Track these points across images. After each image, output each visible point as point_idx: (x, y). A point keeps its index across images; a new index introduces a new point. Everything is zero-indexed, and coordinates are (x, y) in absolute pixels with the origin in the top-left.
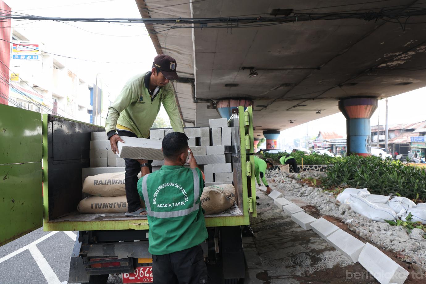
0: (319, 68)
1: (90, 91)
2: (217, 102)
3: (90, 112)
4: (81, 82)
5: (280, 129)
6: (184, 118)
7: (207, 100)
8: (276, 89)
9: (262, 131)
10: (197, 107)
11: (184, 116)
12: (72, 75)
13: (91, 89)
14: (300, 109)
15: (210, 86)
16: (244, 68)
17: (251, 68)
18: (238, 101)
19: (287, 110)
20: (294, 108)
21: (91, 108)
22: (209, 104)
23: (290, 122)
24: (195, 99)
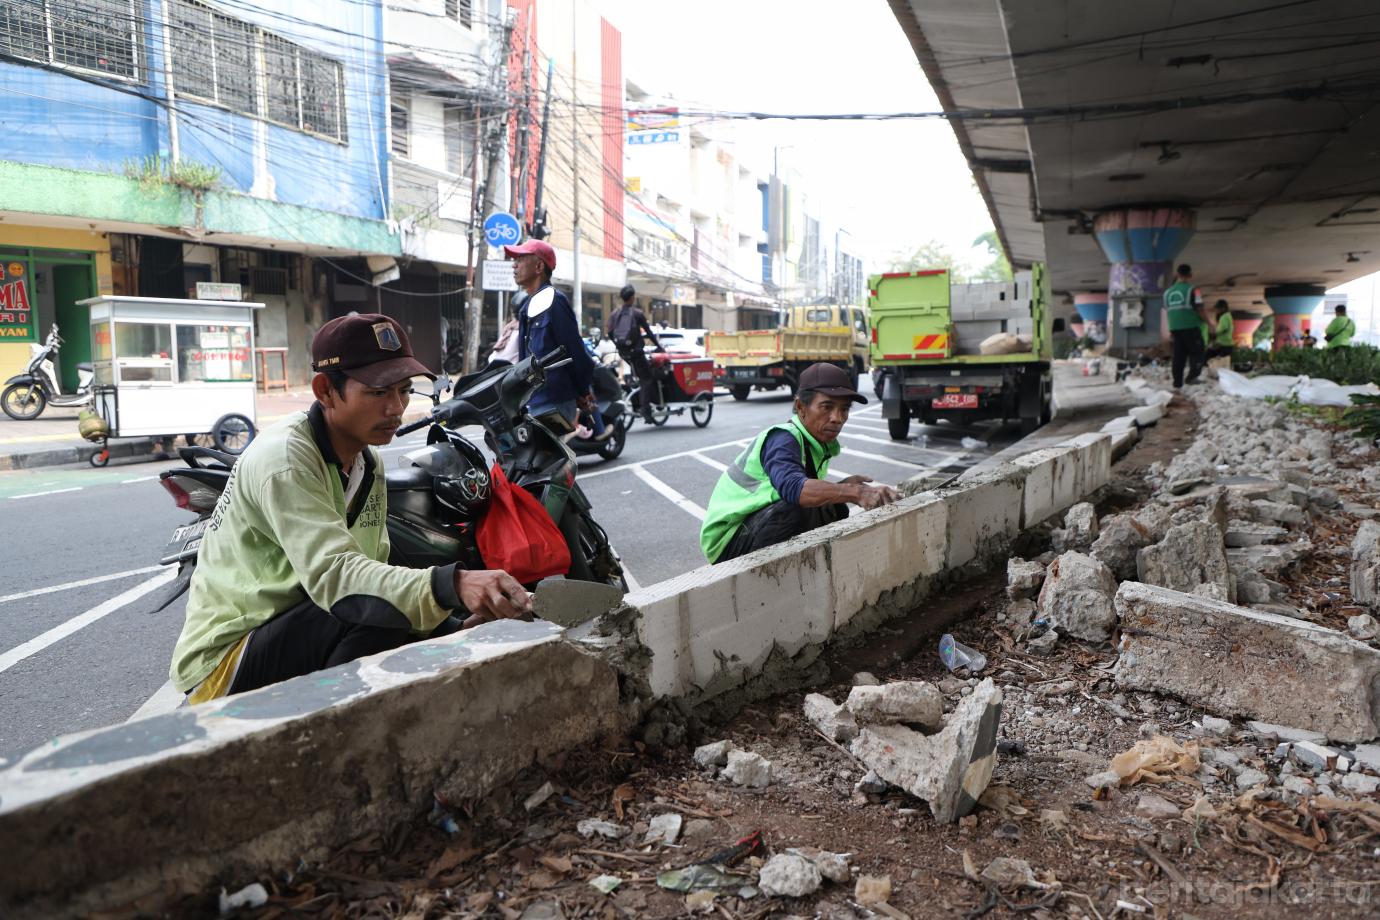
0: (1344, 130)
1: (760, 193)
2: (1096, 218)
3: (762, 248)
4: (743, 172)
5: (1325, 280)
6: (1015, 256)
7: (1068, 213)
8: (1251, 177)
9: (1261, 290)
10: (1045, 228)
11: (1013, 251)
12: (725, 157)
13: (762, 187)
14: (1361, 220)
15: (1071, 183)
16: (1145, 145)
17: (1164, 144)
18: (1150, 213)
19: (1319, 225)
20: (1333, 221)
21: (763, 238)
22: (1073, 222)
23: (1347, 257)
24: (1039, 212)
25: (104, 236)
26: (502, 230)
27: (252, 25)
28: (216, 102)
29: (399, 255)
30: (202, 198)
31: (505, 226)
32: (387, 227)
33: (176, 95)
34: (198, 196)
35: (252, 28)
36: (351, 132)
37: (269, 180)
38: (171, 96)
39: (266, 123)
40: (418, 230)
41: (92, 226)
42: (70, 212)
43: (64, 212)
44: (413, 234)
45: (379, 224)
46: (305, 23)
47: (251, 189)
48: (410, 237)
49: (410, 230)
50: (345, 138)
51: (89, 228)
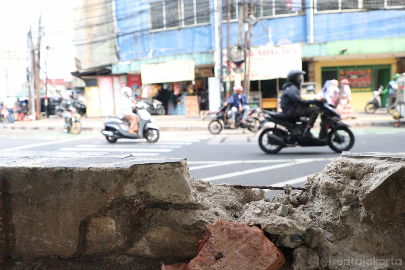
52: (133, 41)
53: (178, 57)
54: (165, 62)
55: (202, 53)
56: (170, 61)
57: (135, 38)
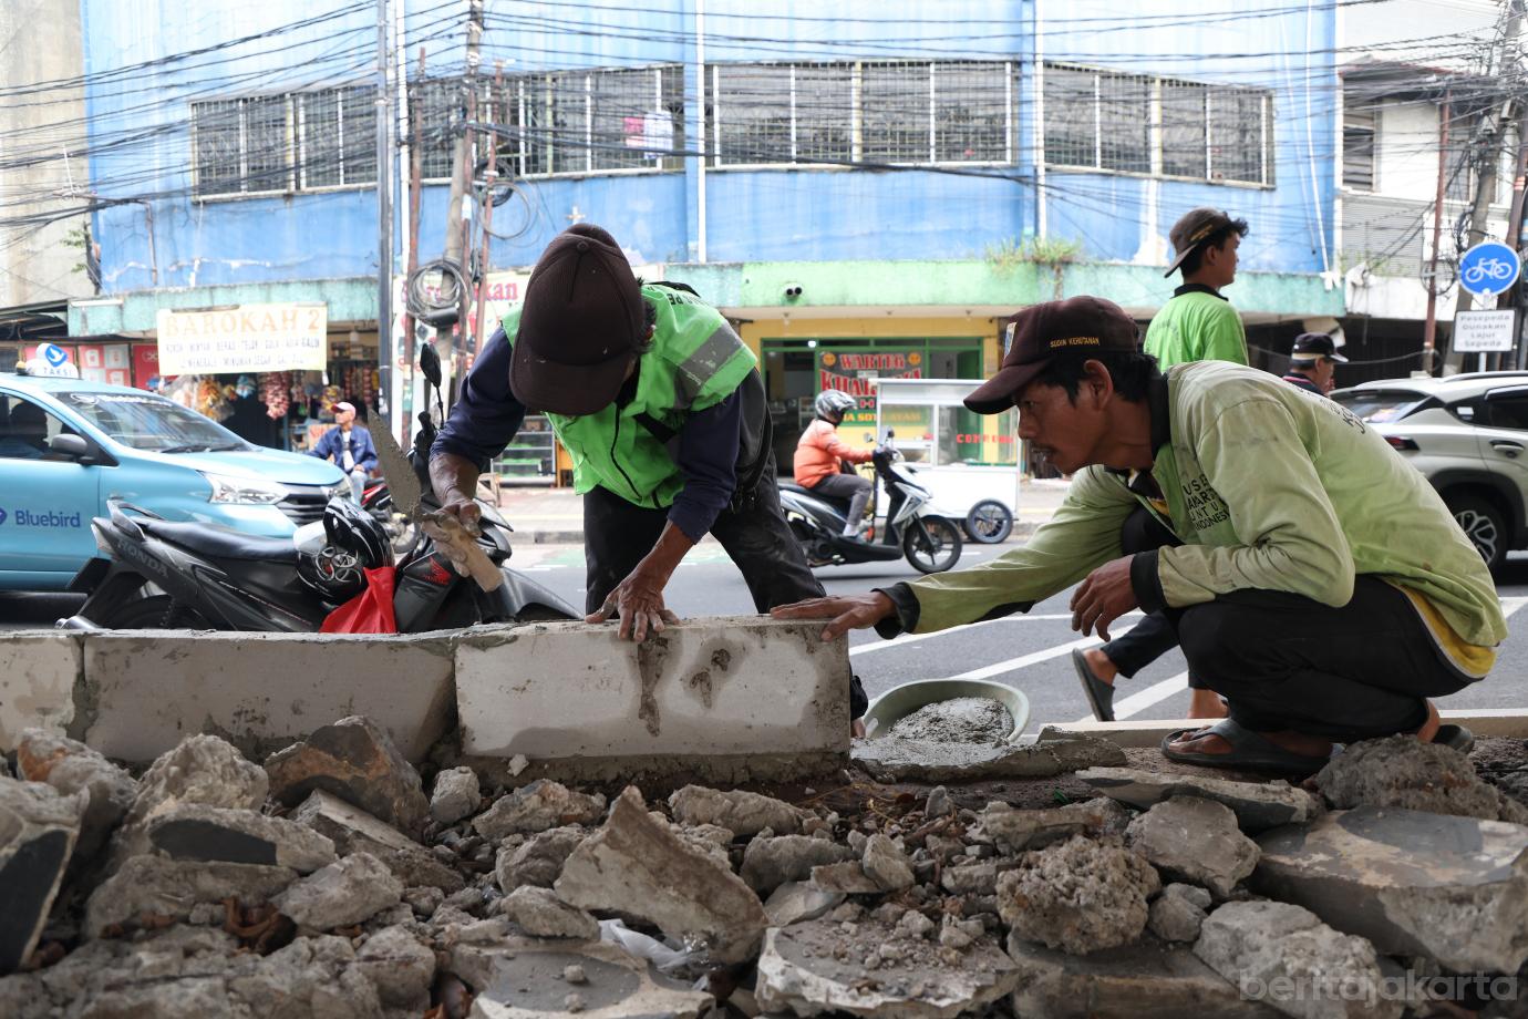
25: (991, 321)
26: (1488, 268)
27: (1145, 76)
28: (1098, 169)
29: (1341, 314)
30: (1063, 272)
31: (1493, 262)
32: (1323, 280)
33: (1047, 170)
34: (1059, 271)
35: (1146, 79)
36: (1279, 171)
37: (1160, 243)
38: (1041, 171)
39: (1159, 180)
40: (1372, 279)
41: (968, 312)
42: (930, 301)
43: (925, 301)
44: (1365, 286)
45: (1309, 279)
46: (1200, 58)
47: (1136, 256)
48: (1359, 291)
49: (1359, 282)
50: (1271, 180)
51: (965, 315)
52: (141, 228)
53: (277, 291)
54: (236, 307)
55: (352, 281)
56: (253, 304)
57: (150, 218)
